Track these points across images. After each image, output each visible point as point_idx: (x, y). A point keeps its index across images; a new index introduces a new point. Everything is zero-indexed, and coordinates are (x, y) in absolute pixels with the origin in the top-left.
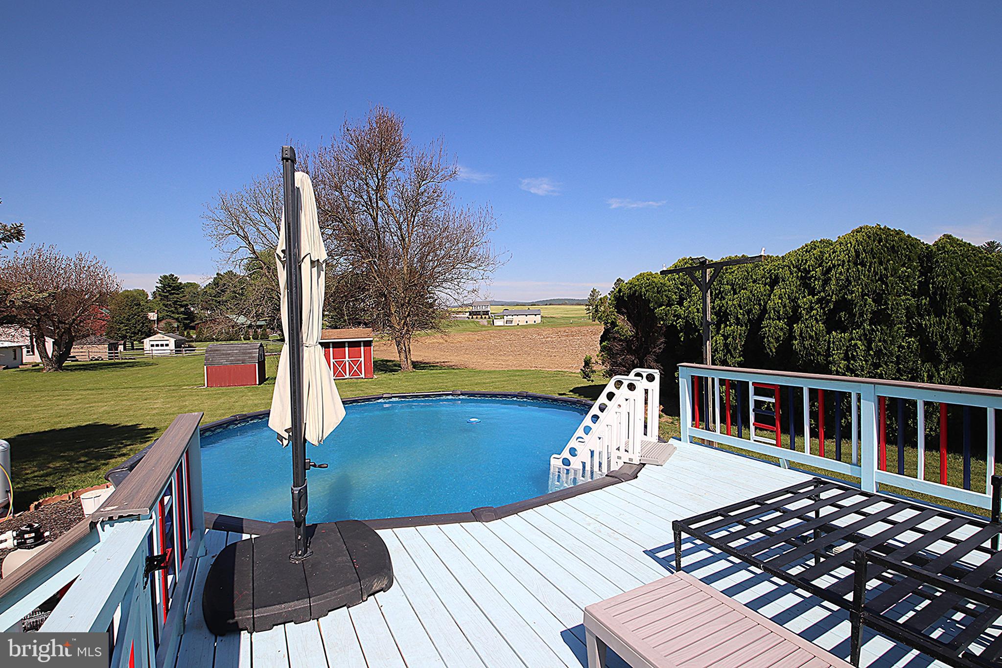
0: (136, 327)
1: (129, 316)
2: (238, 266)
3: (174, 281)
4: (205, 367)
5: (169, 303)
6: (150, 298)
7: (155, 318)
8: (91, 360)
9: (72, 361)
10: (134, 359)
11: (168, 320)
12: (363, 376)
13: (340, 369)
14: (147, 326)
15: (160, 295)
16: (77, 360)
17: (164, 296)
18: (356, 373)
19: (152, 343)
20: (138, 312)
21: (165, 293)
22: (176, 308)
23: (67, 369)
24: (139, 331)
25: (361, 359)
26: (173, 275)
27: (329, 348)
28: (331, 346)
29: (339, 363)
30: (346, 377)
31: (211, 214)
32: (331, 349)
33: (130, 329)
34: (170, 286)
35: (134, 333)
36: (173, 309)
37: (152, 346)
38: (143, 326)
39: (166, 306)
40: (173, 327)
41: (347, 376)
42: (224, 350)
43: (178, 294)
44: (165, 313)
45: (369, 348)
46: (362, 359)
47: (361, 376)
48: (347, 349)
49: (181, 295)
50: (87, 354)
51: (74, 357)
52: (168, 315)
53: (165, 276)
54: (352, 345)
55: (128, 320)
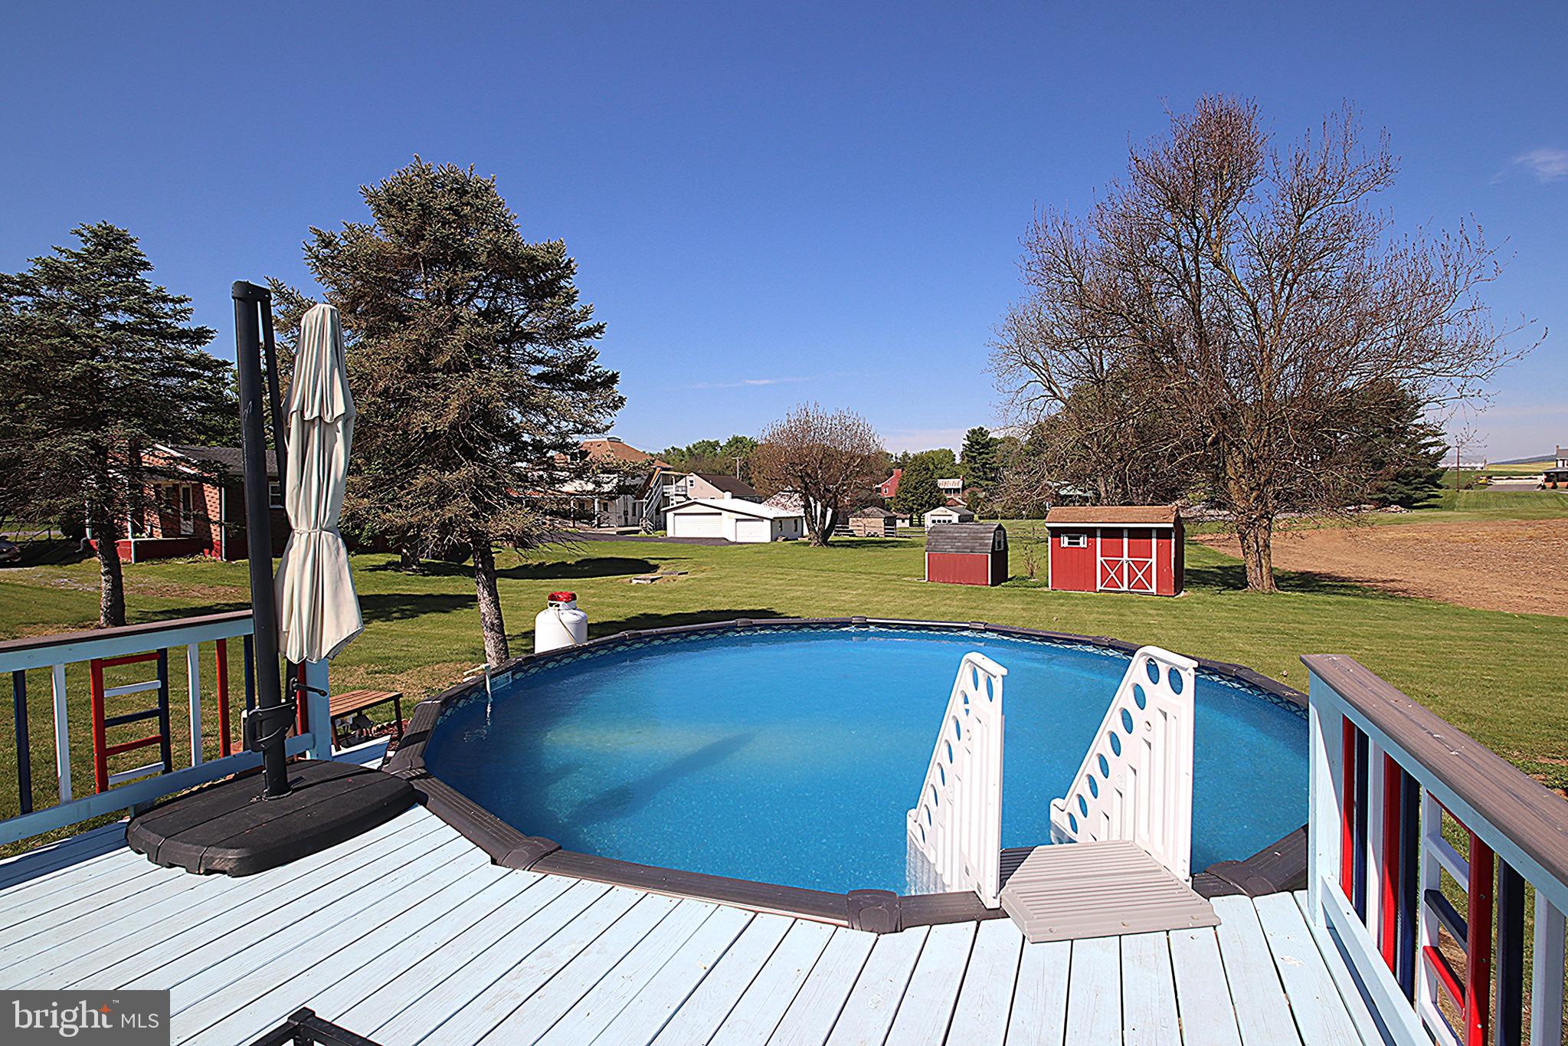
0: (923, 498)
1: (917, 483)
2: (1025, 411)
3: (983, 436)
4: (926, 553)
5: (976, 465)
6: (958, 461)
7: (960, 486)
8: (868, 536)
9: (850, 536)
10: (909, 537)
11: (975, 489)
12: (1154, 590)
13: (1113, 575)
14: (935, 496)
15: (967, 455)
16: (854, 536)
17: (972, 457)
18: (1140, 585)
19: (934, 518)
20: (927, 479)
21: (973, 452)
22: (985, 473)
23: (833, 545)
24: (926, 502)
25: (1150, 560)
26: (983, 429)
27: (1096, 537)
28: (1099, 534)
29: (1112, 564)
30: (1122, 589)
31: (998, 340)
32: (1099, 540)
33: (917, 499)
34: (978, 443)
35: (921, 505)
36: (981, 474)
37: (934, 522)
38: (931, 496)
39: (973, 469)
40: (978, 498)
41: (1125, 588)
42: (950, 532)
43: (987, 454)
44: (972, 480)
45: (1168, 541)
46: (1154, 560)
47: (1151, 591)
48: (1126, 540)
49: (991, 455)
50: (862, 528)
51: (852, 531)
52: (974, 482)
53: (974, 430)
54: (1136, 534)
55: (915, 488)
